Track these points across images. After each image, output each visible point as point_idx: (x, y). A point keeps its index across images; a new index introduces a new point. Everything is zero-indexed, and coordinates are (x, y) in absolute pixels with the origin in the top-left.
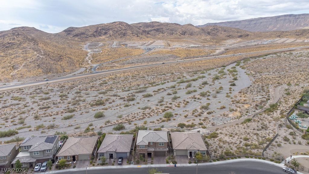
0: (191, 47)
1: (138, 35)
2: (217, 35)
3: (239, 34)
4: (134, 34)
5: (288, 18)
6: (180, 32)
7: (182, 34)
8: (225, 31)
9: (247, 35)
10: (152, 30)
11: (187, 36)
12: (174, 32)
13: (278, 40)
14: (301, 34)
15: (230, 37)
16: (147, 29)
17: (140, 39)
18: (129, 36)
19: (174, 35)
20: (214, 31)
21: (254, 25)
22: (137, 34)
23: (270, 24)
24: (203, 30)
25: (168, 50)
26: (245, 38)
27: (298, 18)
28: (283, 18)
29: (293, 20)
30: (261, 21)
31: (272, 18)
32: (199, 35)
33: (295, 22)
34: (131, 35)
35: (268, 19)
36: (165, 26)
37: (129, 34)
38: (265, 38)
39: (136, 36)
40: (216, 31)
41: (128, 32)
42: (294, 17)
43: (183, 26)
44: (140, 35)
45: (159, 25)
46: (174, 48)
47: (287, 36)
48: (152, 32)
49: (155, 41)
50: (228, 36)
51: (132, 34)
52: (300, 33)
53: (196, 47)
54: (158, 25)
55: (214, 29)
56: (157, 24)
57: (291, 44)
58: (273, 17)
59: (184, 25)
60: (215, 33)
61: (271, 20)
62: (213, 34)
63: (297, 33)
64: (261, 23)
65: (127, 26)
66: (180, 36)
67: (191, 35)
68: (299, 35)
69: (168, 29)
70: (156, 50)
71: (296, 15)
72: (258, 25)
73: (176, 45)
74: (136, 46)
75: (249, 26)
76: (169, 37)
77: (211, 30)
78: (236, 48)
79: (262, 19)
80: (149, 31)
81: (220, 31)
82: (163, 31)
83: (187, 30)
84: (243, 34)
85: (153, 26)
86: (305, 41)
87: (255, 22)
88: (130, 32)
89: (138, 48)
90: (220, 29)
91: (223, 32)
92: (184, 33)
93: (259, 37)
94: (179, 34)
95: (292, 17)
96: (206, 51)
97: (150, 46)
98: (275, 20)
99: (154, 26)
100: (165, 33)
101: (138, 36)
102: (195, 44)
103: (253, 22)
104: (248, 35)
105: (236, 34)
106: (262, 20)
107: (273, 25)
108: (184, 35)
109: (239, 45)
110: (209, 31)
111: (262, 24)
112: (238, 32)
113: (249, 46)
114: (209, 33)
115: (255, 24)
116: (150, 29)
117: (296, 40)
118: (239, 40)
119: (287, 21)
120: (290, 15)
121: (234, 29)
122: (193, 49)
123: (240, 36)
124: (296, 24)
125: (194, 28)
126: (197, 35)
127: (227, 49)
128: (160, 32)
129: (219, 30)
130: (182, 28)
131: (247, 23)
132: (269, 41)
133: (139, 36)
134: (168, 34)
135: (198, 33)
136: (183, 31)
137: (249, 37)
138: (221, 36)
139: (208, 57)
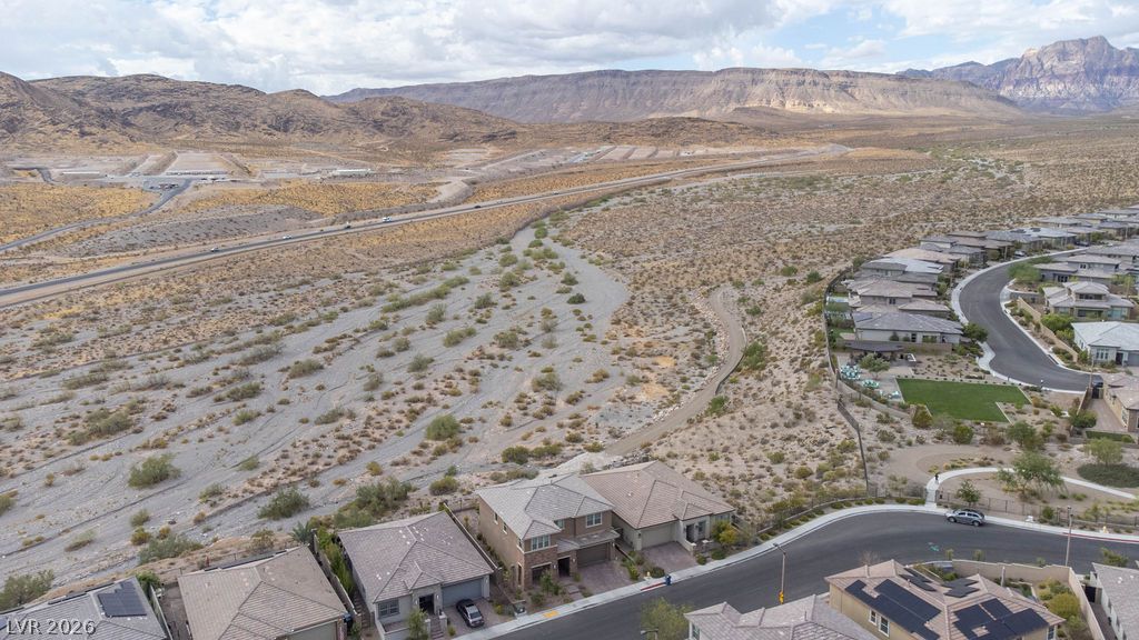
0: (344, 176)
1: (87, 129)
2: (411, 134)
3: (486, 131)
4: (62, 126)
5: (608, 80)
6: (269, 121)
7: (278, 129)
8: (435, 119)
9: (511, 134)
10: (141, 110)
11: (298, 134)
12: (239, 118)
13: (608, 151)
14: (664, 134)
15: (458, 140)
16: (116, 106)
17: (99, 147)
18: (40, 132)
19: (242, 130)
20: (394, 116)
21: (513, 100)
22: (79, 126)
23: (562, 99)
24: (359, 113)
25: (249, 187)
26: (509, 142)
27: (634, 84)
28: (595, 81)
29: (624, 90)
30: (533, 86)
31: (563, 78)
32: (344, 132)
33: (628, 96)
34: (49, 128)
35: (554, 83)
36: (197, 95)
37: (37, 124)
38: (568, 143)
39: (76, 131)
40: (403, 118)
41: (29, 114)
42: (625, 81)
43: (274, 98)
44: (93, 130)
45: (172, 91)
46: (276, 182)
47: (630, 139)
48: (141, 119)
49: (174, 156)
50: (452, 137)
51: (55, 124)
52: (661, 130)
53: (360, 177)
54: (165, 90)
55: (395, 109)
56: (160, 85)
57: (650, 163)
58: (568, 76)
59: (278, 94)
60: (400, 124)
61: (562, 85)
62: (394, 130)
63: (655, 130)
64: (535, 93)
65: (16, 89)
66: (270, 134)
67: (313, 132)
68: (659, 135)
69: (213, 109)
70: (202, 190)
71: (627, 75)
72: (526, 99)
73: (274, 170)
74: (98, 176)
75: (499, 102)
76: (224, 139)
77: (383, 113)
78: (500, 178)
79: (536, 81)
80: (129, 114)
81: (418, 119)
82: (194, 116)
83: (295, 112)
84: (496, 131)
85: (143, 95)
86: (683, 154)
87: (515, 90)
88: (40, 115)
89: (112, 185)
90: (416, 110)
91: (427, 123)
92: (284, 124)
93: (552, 140)
94: (265, 126)
95: (619, 80)
96: (405, 191)
97: (163, 175)
98: (574, 87)
99: (147, 94)
100: (203, 121)
101: (83, 134)
102: (347, 165)
103: (509, 91)
104: (513, 134)
105: (475, 128)
106: (537, 84)
107: (569, 104)
108: (286, 131)
109: (504, 167)
110: (378, 116)
111: (537, 97)
112: (478, 123)
113: (537, 170)
114: (378, 126)
115: (516, 95)
116: (128, 104)
117: (655, 153)
118: (490, 149)
119: (607, 90)
120: (615, 74)
121: (465, 113)
122: (352, 184)
123: (491, 138)
124: (633, 100)
125: (321, 104)
126: (336, 131)
127: (474, 183)
128: (179, 119)
129: (414, 115)
130: (275, 107)
131: (490, 93)
132: (584, 152)
133: (91, 134)
134: (218, 129)
135: (338, 123)
136: (278, 117)
137: (518, 141)
138: (422, 136)
139: (424, 210)
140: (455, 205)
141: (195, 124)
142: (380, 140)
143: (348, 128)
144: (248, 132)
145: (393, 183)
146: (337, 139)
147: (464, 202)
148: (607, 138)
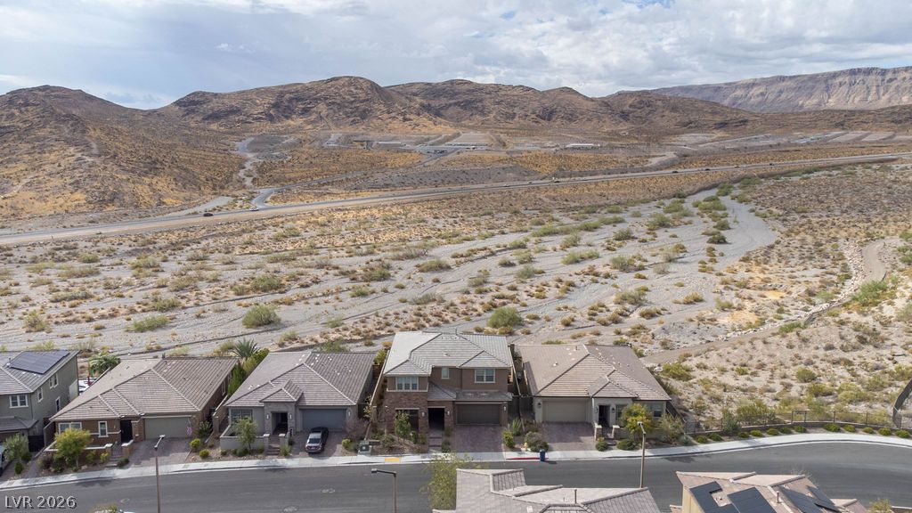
0: (573, 148)
1: (408, 116)
2: (652, 122)
3: (718, 119)
4: (393, 114)
5: (860, 78)
6: (537, 112)
7: (543, 118)
8: (674, 109)
9: (742, 121)
10: (450, 105)
11: (559, 120)
12: (516, 110)
13: (838, 136)
14: (907, 120)
15: (692, 127)
16: (435, 103)
17: (413, 129)
18: (380, 118)
19: (516, 119)
20: (639, 108)
22: (403, 114)
24: (608, 105)
25: (499, 154)
26: (738, 128)
27: (891, 79)
28: (846, 79)
30: (781, 84)
31: (812, 77)
32: (595, 121)
33: (883, 91)
34: (386, 116)
35: (803, 82)
36: (490, 93)
37: (379, 113)
38: (797, 129)
39: (401, 118)
40: (648, 109)
41: (376, 106)
42: (880, 78)
43: (544, 94)
44: (412, 117)
45: (473, 91)
46: (520, 152)
47: (866, 126)
48: (451, 111)
49: (459, 135)
50: (685, 125)
51: (389, 113)
52: (904, 117)
53: (587, 149)
54: (469, 90)
55: (640, 104)
56: (466, 87)
57: (879, 146)
58: (817, 75)
59: (548, 91)
60: (644, 114)
61: (810, 84)
62: (638, 119)
63: (896, 116)
64: (781, 92)
65: (371, 90)
66: (536, 122)
67: (570, 120)
68: (900, 122)
69: (498, 103)
70: (461, 155)
71: (885, 71)
74: (400, 145)
76: (502, 125)
77: (631, 106)
78: (713, 153)
79: (783, 80)
80: (442, 108)
81: (661, 110)
82: (484, 108)
83: (559, 104)
84: (729, 119)
85: (454, 94)
87: (762, 89)
88: (382, 107)
89: (405, 151)
90: (659, 103)
91: (667, 113)
92: (548, 115)
93: (781, 126)
94: (534, 116)
95: (873, 77)
96: (619, 160)
97: (443, 146)
99: (456, 94)
100: (489, 112)
101: (405, 120)
102: (578, 141)
104: (745, 122)
105: (710, 118)
106: (785, 83)
108: (549, 120)
109: (721, 145)
110: (626, 108)
111: (783, 95)
112: (714, 113)
113: (752, 148)
114: (625, 116)
115: (762, 94)
116: (444, 101)
117: (894, 135)
118: (719, 134)
119: (859, 87)
120: (869, 71)
121: (703, 105)
122: (578, 154)
123: (723, 125)
125: (580, 99)
126: (589, 120)
128: (474, 111)
129: (658, 107)
130: (544, 101)
132: (813, 136)
133: (410, 120)
134: (499, 118)
135: (591, 113)
136: (545, 109)
137: (748, 127)
138: (661, 124)
139: (627, 172)
140: (657, 170)
141: (484, 115)
142: (624, 127)
143: (599, 118)
144: (521, 121)
145: (614, 155)
146: (588, 127)
147: (666, 168)
148: (840, 125)
